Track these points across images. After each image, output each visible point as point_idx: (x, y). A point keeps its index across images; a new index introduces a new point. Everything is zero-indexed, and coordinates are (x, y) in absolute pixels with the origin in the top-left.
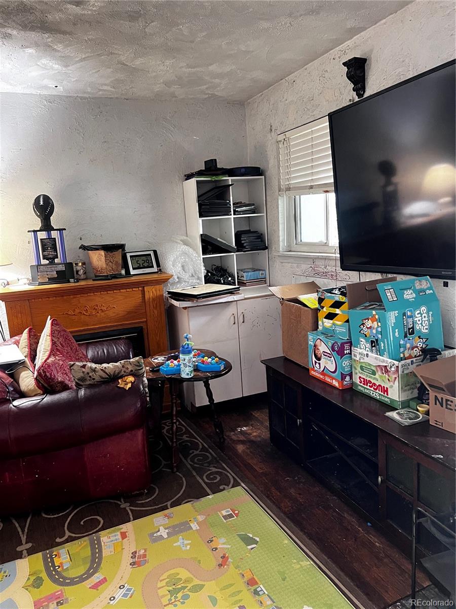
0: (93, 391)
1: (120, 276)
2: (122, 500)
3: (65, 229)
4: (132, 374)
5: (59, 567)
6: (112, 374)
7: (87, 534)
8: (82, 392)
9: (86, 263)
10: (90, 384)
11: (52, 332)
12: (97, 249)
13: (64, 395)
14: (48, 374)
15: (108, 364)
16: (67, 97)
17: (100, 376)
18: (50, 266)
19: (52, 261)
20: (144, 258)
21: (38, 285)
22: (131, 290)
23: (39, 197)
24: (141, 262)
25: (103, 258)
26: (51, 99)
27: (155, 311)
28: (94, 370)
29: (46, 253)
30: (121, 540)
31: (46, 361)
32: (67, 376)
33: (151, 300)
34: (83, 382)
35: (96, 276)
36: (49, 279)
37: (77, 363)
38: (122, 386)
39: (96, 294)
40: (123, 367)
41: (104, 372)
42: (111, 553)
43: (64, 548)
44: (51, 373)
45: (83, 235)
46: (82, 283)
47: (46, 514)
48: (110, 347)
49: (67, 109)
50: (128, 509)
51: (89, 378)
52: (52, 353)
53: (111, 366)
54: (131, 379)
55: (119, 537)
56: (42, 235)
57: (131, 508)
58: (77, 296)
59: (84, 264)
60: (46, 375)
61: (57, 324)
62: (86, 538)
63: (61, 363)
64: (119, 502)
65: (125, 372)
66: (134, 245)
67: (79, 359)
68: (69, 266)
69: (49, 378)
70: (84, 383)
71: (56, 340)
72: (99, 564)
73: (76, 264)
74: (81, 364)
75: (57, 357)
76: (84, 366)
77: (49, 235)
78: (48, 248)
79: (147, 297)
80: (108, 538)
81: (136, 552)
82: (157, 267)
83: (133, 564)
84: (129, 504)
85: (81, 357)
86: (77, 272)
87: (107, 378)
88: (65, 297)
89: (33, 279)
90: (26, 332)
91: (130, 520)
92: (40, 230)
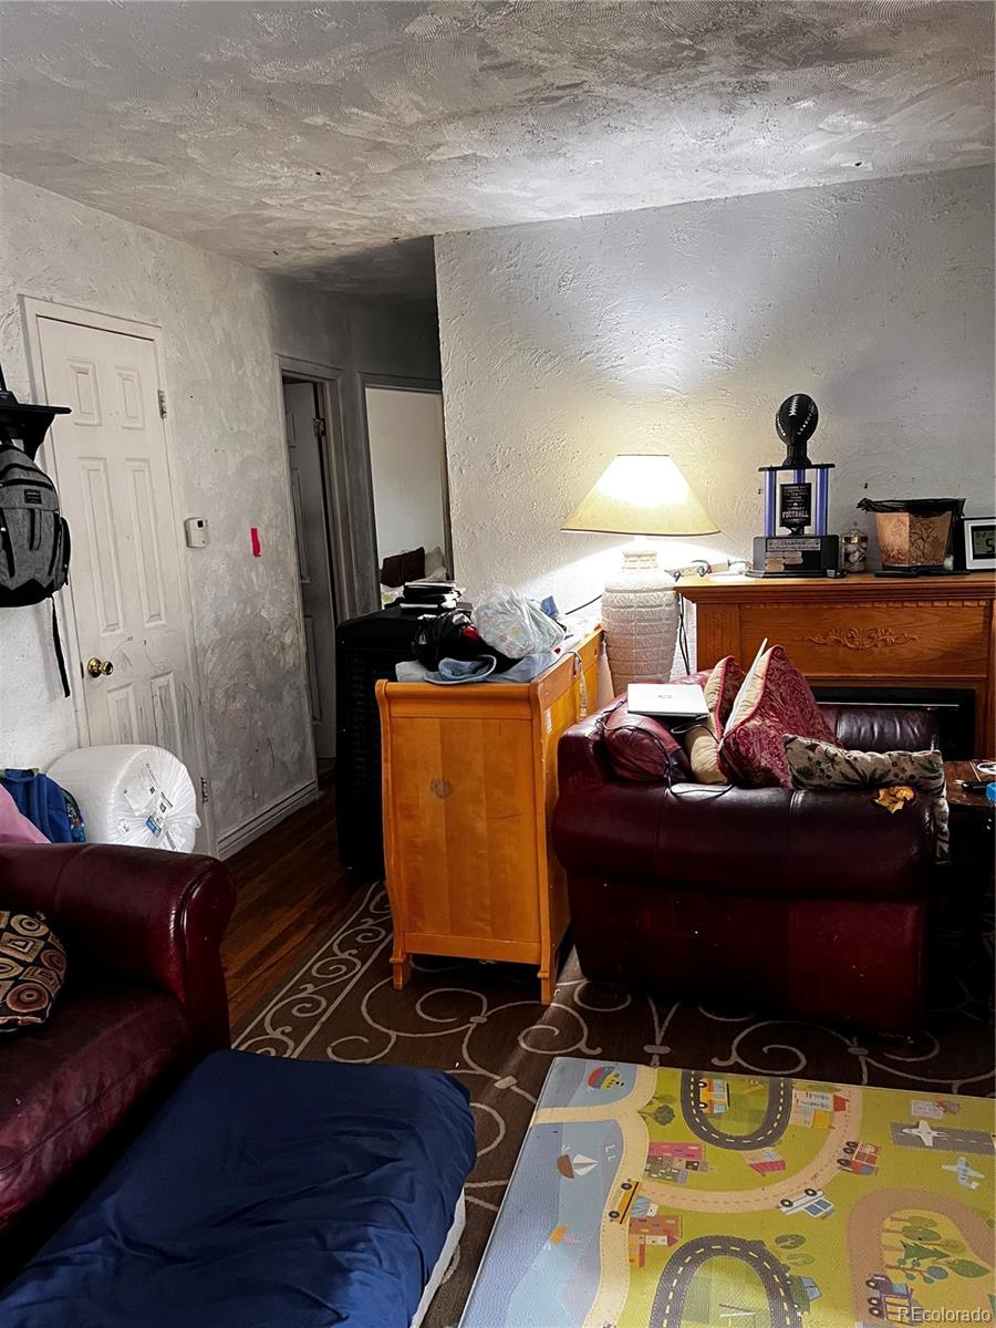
0: (822, 799)
1: (940, 571)
2: (855, 1039)
3: (832, 466)
4: (910, 782)
5: (706, 1106)
6: (868, 774)
7: (769, 1072)
8: (799, 797)
9: (869, 538)
10: (820, 785)
11: (768, 670)
12: (895, 509)
13: (763, 795)
14: (742, 749)
15: (865, 751)
16: (881, 181)
17: (843, 775)
18: (794, 541)
19: (798, 530)
21: (764, 577)
22: (959, 604)
23: (788, 402)
25: (905, 531)
26: (845, 193)
28: (832, 759)
29: (788, 514)
30: (831, 1109)
31: (743, 723)
32: (780, 760)
34: (806, 778)
35: (885, 568)
36: (786, 566)
37: (800, 739)
38: (885, 804)
39: (877, 605)
40: (894, 764)
41: (853, 767)
42: (806, 1125)
43: (722, 1078)
44: (749, 749)
45: (872, 478)
46: (853, 580)
47: (705, 1010)
48: (887, 722)
49: (877, 207)
50: (861, 1058)
51: (819, 773)
52: (760, 710)
53: (869, 758)
54: (907, 793)
55: (830, 1102)
56: (787, 477)
57: (870, 1060)
58: (839, 606)
59: (864, 539)
60: (738, 750)
61: (781, 658)
62: (767, 1079)
63: (773, 732)
64: (847, 1041)
65: (896, 775)
67: (814, 733)
68: (830, 541)
69: (744, 758)
70: (810, 782)
71: (772, 688)
72: (778, 1133)
73: (846, 539)
74: (807, 741)
75: (767, 721)
76: (813, 747)
77: (800, 476)
78: (794, 503)
79: (994, 623)
80: (808, 1097)
81: (856, 1145)
83: (844, 1163)
84: (866, 1052)
85: (819, 731)
86: (847, 555)
87: (857, 781)
88: (811, 607)
89: (756, 565)
90: (722, 663)
91: (859, 1083)
92: (784, 468)
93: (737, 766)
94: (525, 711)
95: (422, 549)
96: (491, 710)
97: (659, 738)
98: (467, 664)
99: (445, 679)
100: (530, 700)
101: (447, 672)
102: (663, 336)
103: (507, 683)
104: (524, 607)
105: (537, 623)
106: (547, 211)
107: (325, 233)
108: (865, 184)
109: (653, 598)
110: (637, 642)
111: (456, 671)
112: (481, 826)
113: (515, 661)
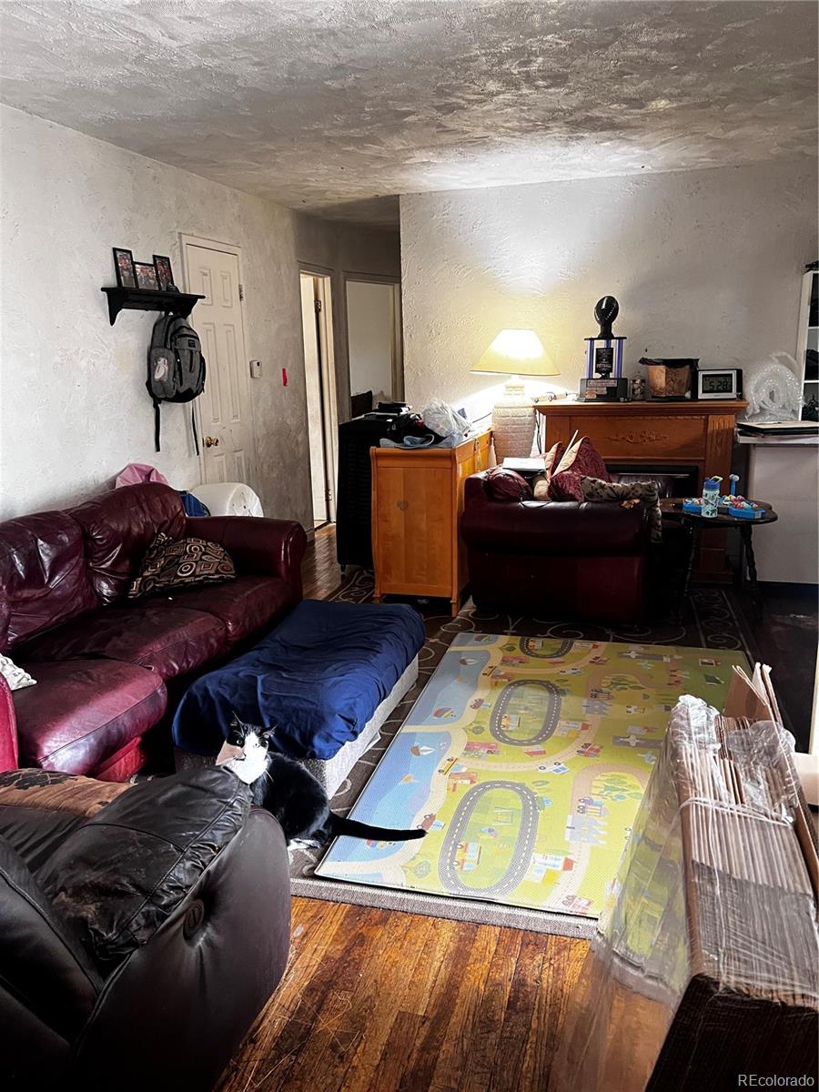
0: (595, 505)
1: (683, 399)
2: (609, 629)
3: (625, 338)
5: (531, 646)
6: (620, 493)
7: (564, 638)
8: (584, 505)
9: (646, 380)
10: (597, 501)
11: (579, 449)
12: (658, 364)
13: (567, 504)
14: (560, 484)
16: (658, 174)
17: (608, 494)
18: (601, 381)
19: (606, 375)
20: (722, 379)
21: (585, 401)
22: (690, 417)
23: (600, 303)
24: (715, 384)
25: (663, 376)
26: (637, 181)
27: (718, 448)
28: (602, 487)
29: (599, 365)
30: (591, 648)
31: (562, 472)
32: (578, 490)
33: (715, 432)
35: (653, 397)
36: (598, 395)
37: (589, 478)
38: (626, 506)
39: (646, 416)
40: (633, 488)
41: (612, 490)
42: (578, 652)
43: (541, 639)
44: (563, 485)
45: (650, 346)
46: (635, 403)
47: (536, 620)
49: (656, 189)
50: (611, 635)
51: (596, 493)
52: (571, 468)
54: (637, 501)
55: (591, 646)
56: (601, 344)
57: (615, 635)
58: (624, 418)
59: (643, 381)
60: (558, 485)
61: (588, 443)
62: (562, 640)
63: (576, 476)
64: (605, 629)
65: (633, 493)
66: (712, 360)
67: (595, 476)
68: (623, 382)
69: (561, 489)
70: (591, 498)
71: (581, 458)
72: (564, 654)
73: (633, 381)
74: (592, 479)
75: (575, 473)
76: (594, 482)
77: (608, 344)
78: (603, 360)
79: (710, 429)
81: (599, 658)
82: (738, 391)
83: (592, 662)
84: (614, 632)
86: (634, 390)
87: (614, 497)
88: (609, 418)
89: (581, 395)
90: (556, 446)
91: (608, 641)
92: (599, 338)
93: (556, 492)
94: (448, 464)
95: (370, 392)
96: (430, 463)
97: (518, 479)
98: (418, 439)
99: (406, 446)
100: (451, 457)
101: (408, 443)
102: (533, 259)
103: (441, 449)
104: (449, 410)
105: (456, 419)
106: (467, 184)
107: (337, 193)
108: (649, 176)
109: (521, 412)
110: (512, 437)
111: (413, 442)
112: (423, 526)
113: (444, 438)
